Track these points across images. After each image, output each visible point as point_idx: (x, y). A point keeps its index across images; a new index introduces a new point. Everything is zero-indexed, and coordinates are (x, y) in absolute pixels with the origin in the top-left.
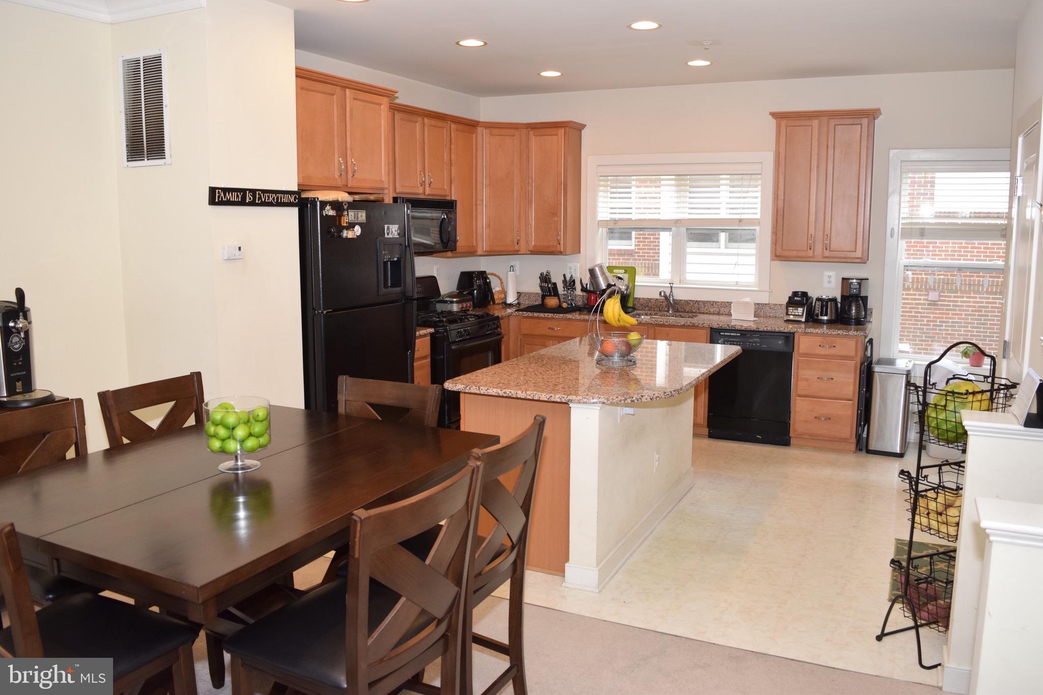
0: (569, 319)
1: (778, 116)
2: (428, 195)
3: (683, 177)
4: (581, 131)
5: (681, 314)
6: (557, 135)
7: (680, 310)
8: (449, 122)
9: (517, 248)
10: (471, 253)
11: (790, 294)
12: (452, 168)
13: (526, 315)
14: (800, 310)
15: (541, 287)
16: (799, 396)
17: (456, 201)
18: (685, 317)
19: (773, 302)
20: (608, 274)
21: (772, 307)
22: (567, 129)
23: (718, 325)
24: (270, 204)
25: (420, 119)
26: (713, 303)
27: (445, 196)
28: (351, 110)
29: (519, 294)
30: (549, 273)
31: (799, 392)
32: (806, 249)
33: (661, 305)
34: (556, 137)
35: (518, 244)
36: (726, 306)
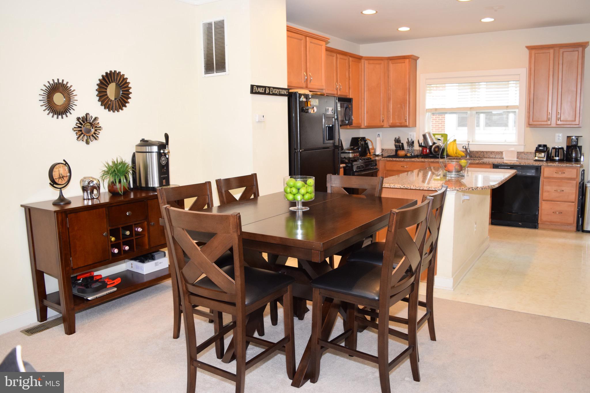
0: (413, 161)
1: (530, 48)
2: (339, 95)
3: (474, 84)
4: (416, 60)
5: (473, 158)
6: (405, 63)
7: (473, 156)
8: (349, 57)
9: (382, 124)
10: (359, 127)
11: (537, 146)
12: (350, 81)
13: (389, 160)
14: (543, 154)
15: (395, 145)
16: (544, 200)
17: (352, 99)
18: (477, 160)
19: (526, 151)
20: (433, 137)
21: (525, 154)
22: (410, 59)
23: (497, 162)
24: (276, 95)
25: (335, 55)
26: (492, 153)
27: (347, 96)
28: (309, 48)
29: (383, 150)
30: (400, 138)
31: (544, 198)
32: (546, 120)
34: (404, 64)
35: (383, 122)
36: (499, 154)
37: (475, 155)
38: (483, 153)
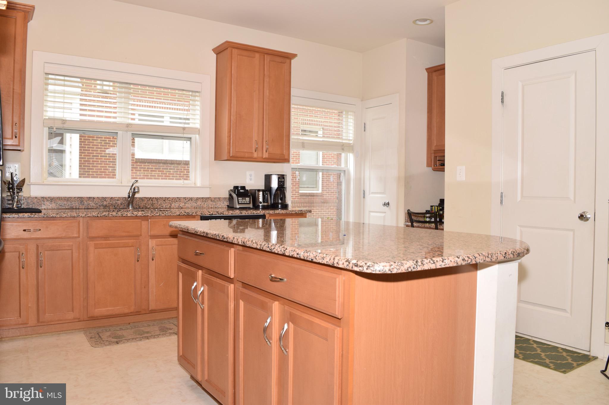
14: (248, 199)
21: (212, 200)
23: (209, 212)
26: (165, 199)
32: (251, 151)
33: (116, 203)
36: (177, 201)
37: (138, 205)
38: (152, 200)
